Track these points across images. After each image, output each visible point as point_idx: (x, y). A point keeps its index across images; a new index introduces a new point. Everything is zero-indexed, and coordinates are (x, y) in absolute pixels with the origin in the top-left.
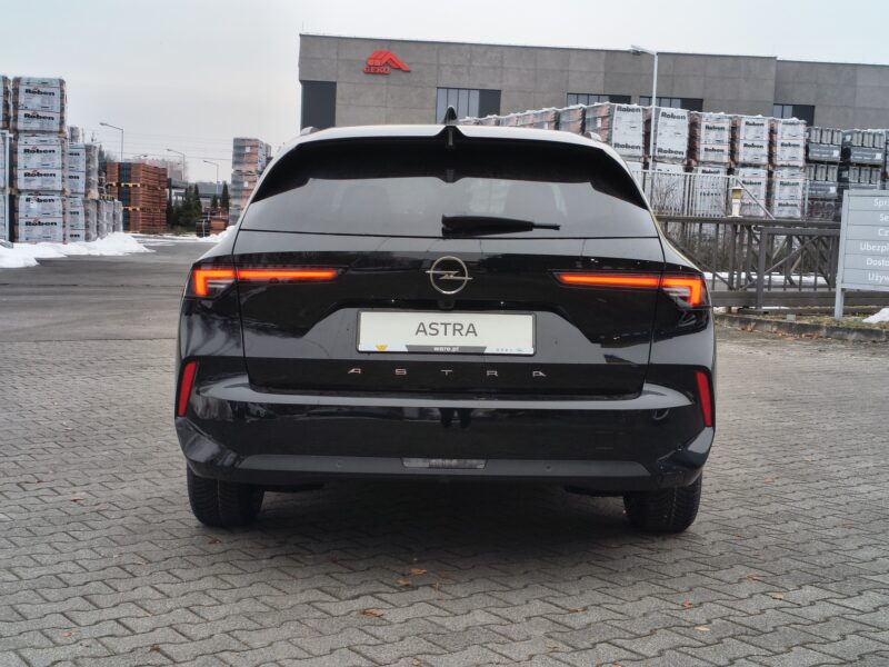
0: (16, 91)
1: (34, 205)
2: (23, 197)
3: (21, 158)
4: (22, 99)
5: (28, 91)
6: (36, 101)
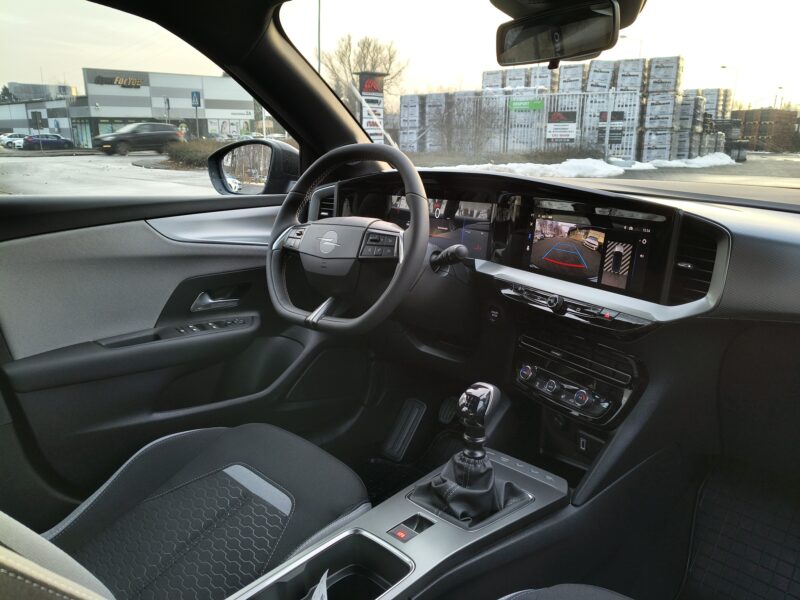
0: (650, 69)
1: (654, 137)
2: (648, 132)
3: (649, 110)
4: (652, 73)
5: (657, 67)
6: (662, 72)
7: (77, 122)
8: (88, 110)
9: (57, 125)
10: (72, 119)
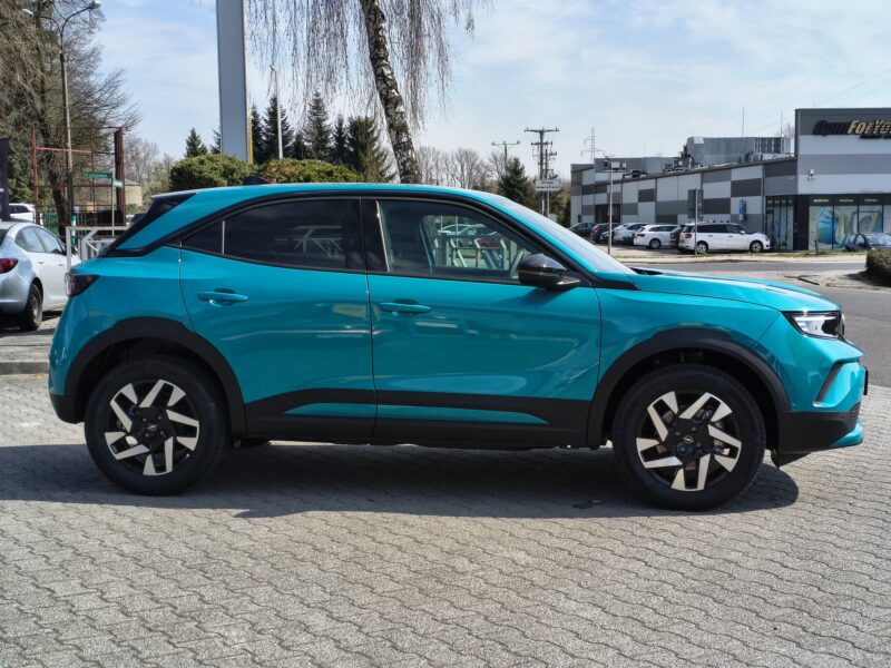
7: (774, 203)
8: (796, 180)
9: (744, 208)
10: (768, 198)
